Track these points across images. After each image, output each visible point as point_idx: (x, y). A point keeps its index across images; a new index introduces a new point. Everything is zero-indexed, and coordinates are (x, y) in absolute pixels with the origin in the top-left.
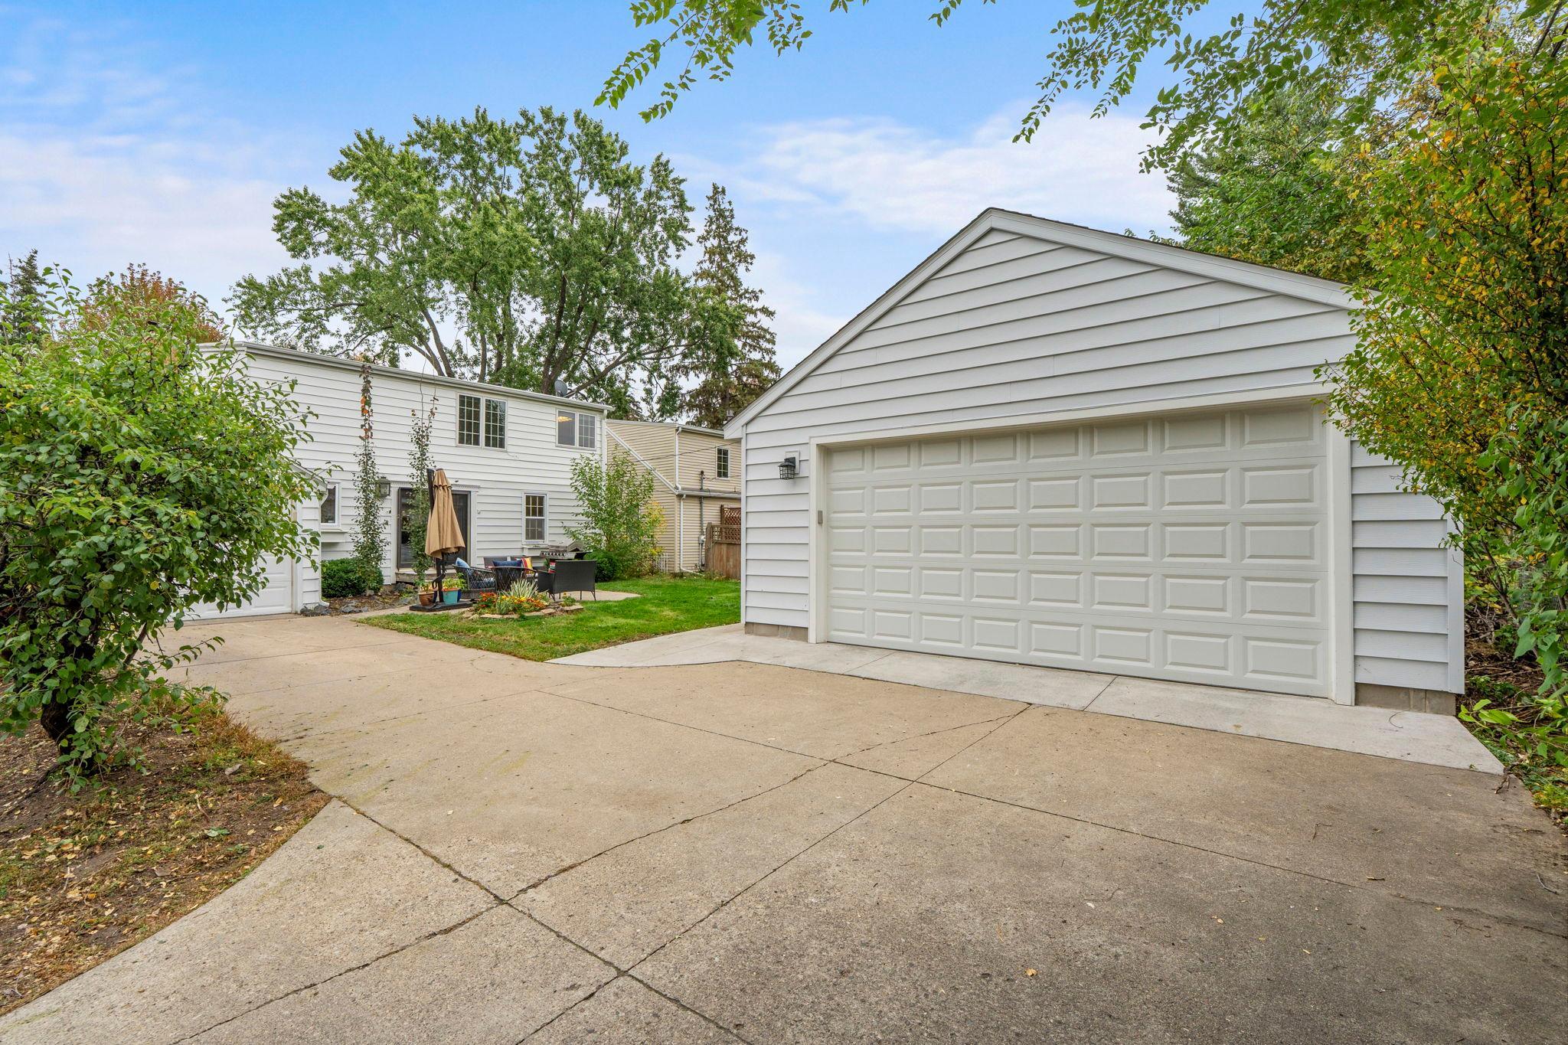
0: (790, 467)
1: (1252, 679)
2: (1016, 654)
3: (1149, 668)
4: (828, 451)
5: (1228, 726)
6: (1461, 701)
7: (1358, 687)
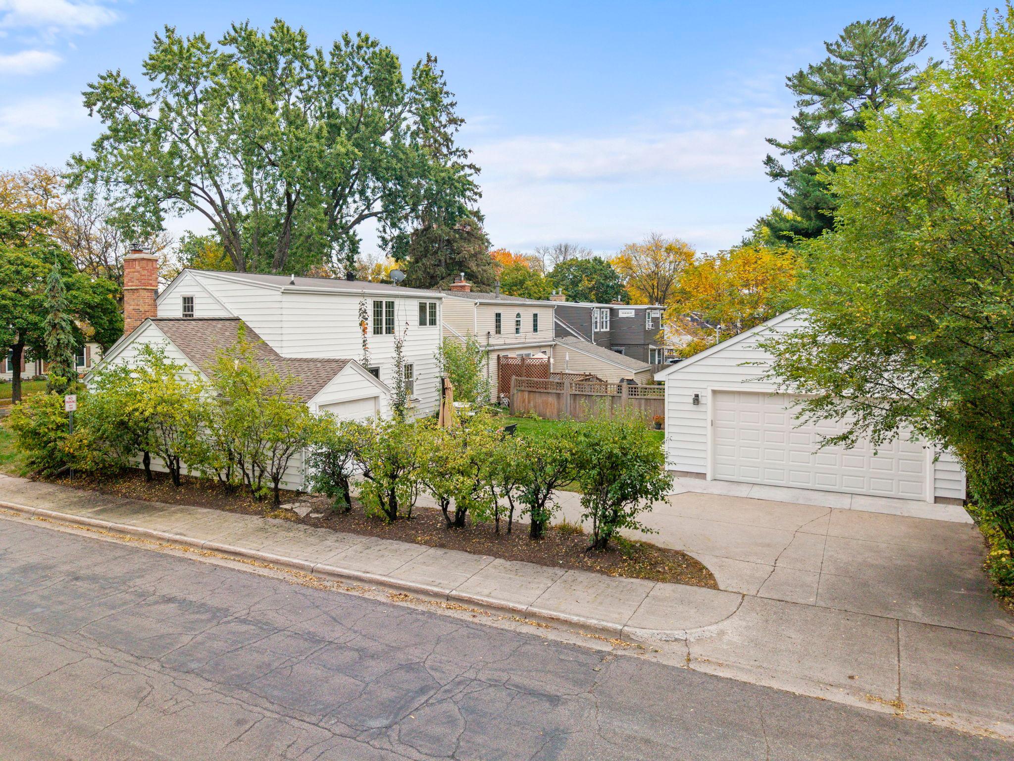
0: (696, 400)
1: (901, 495)
2: (810, 486)
3: (864, 491)
4: (714, 392)
5: (898, 513)
6: (965, 503)
7: (936, 497)
